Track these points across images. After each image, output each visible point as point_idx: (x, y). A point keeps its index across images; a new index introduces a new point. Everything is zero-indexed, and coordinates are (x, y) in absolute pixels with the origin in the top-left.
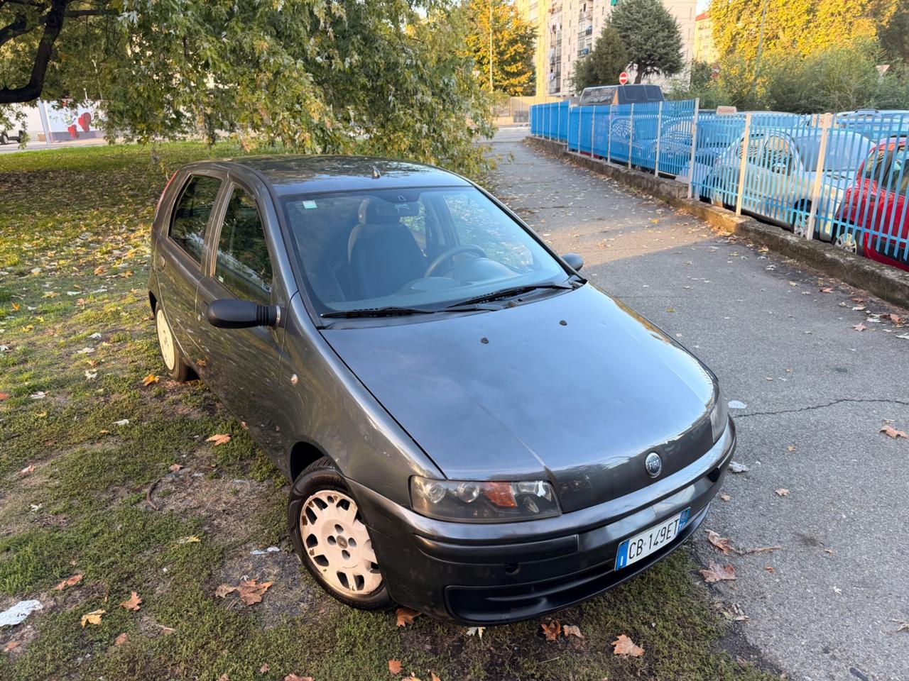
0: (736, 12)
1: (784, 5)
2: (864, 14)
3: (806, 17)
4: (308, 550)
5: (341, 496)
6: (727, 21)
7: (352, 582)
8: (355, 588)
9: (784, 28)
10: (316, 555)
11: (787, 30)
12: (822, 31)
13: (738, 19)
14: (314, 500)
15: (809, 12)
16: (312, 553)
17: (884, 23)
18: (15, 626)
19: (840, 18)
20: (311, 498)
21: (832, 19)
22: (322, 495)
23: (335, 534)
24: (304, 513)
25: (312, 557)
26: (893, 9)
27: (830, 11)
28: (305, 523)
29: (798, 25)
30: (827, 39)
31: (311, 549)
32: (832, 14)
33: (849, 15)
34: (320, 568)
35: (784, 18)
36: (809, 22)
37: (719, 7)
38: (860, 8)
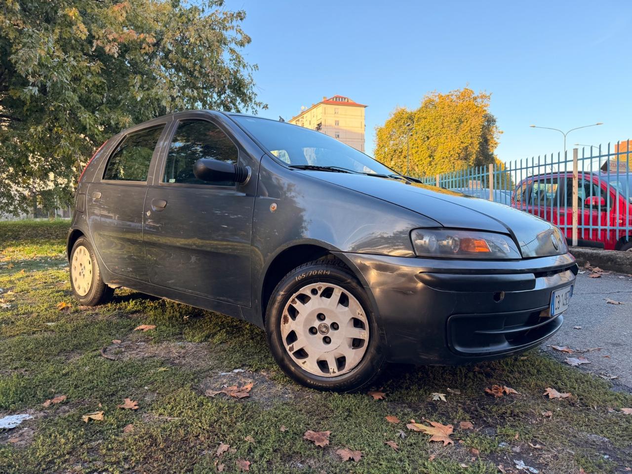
0: (390, 156)
1: (416, 153)
2: (459, 158)
3: (429, 159)
4: (287, 348)
5: (324, 285)
6: (385, 160)
7: (332, 366)
8: (336, 370)
9: (417, 165)
10: (295, 350)
11: (420, 166)
12: (439, 167)
13: (391, 160)
14: (297, 297)
15: (430, 156)
16: (291, 349)
17: (470, 163)
18: (10, 429)
19: (447, 160)
20: (295, 295)
21: (443, 160)
22: (306, 290)
23: (317, 324)
24: (285, 312)
25: (291, 354)
26: (474, 156)
27: (442, 156)
28: (286, 321)
29: (425, 163)
30: (442, 171)
31: (291, 345)
32: (443, 158)
33: (452, 159)
34: (299, 362)
35: (417, 159)
36: (430, 162)
37: (380, 152)
38: (457, 155)
